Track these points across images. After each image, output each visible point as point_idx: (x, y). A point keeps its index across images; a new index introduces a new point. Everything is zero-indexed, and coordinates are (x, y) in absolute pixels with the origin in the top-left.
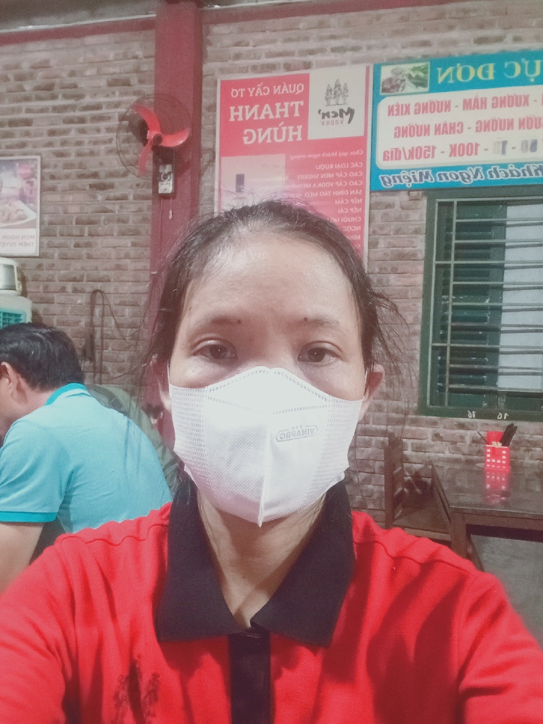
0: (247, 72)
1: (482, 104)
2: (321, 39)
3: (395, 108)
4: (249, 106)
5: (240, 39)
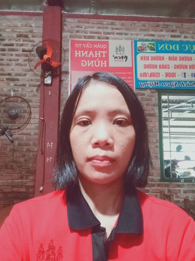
0: (81, 38)
1: (175, 59)
2: (113, 29)
3: (143, 57)
4: (83, 51)
5: (78, 25)
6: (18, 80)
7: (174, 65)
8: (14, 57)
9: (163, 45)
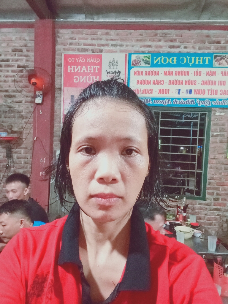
0: (75, 51)
1: (171, 73)
2: (107, 40)
3: (137, 72)
4: (76, 66)
5: (72, 37)
6: (14, 96)
7: (169, 81)
8: (10, 73)
9: (159, 58)
